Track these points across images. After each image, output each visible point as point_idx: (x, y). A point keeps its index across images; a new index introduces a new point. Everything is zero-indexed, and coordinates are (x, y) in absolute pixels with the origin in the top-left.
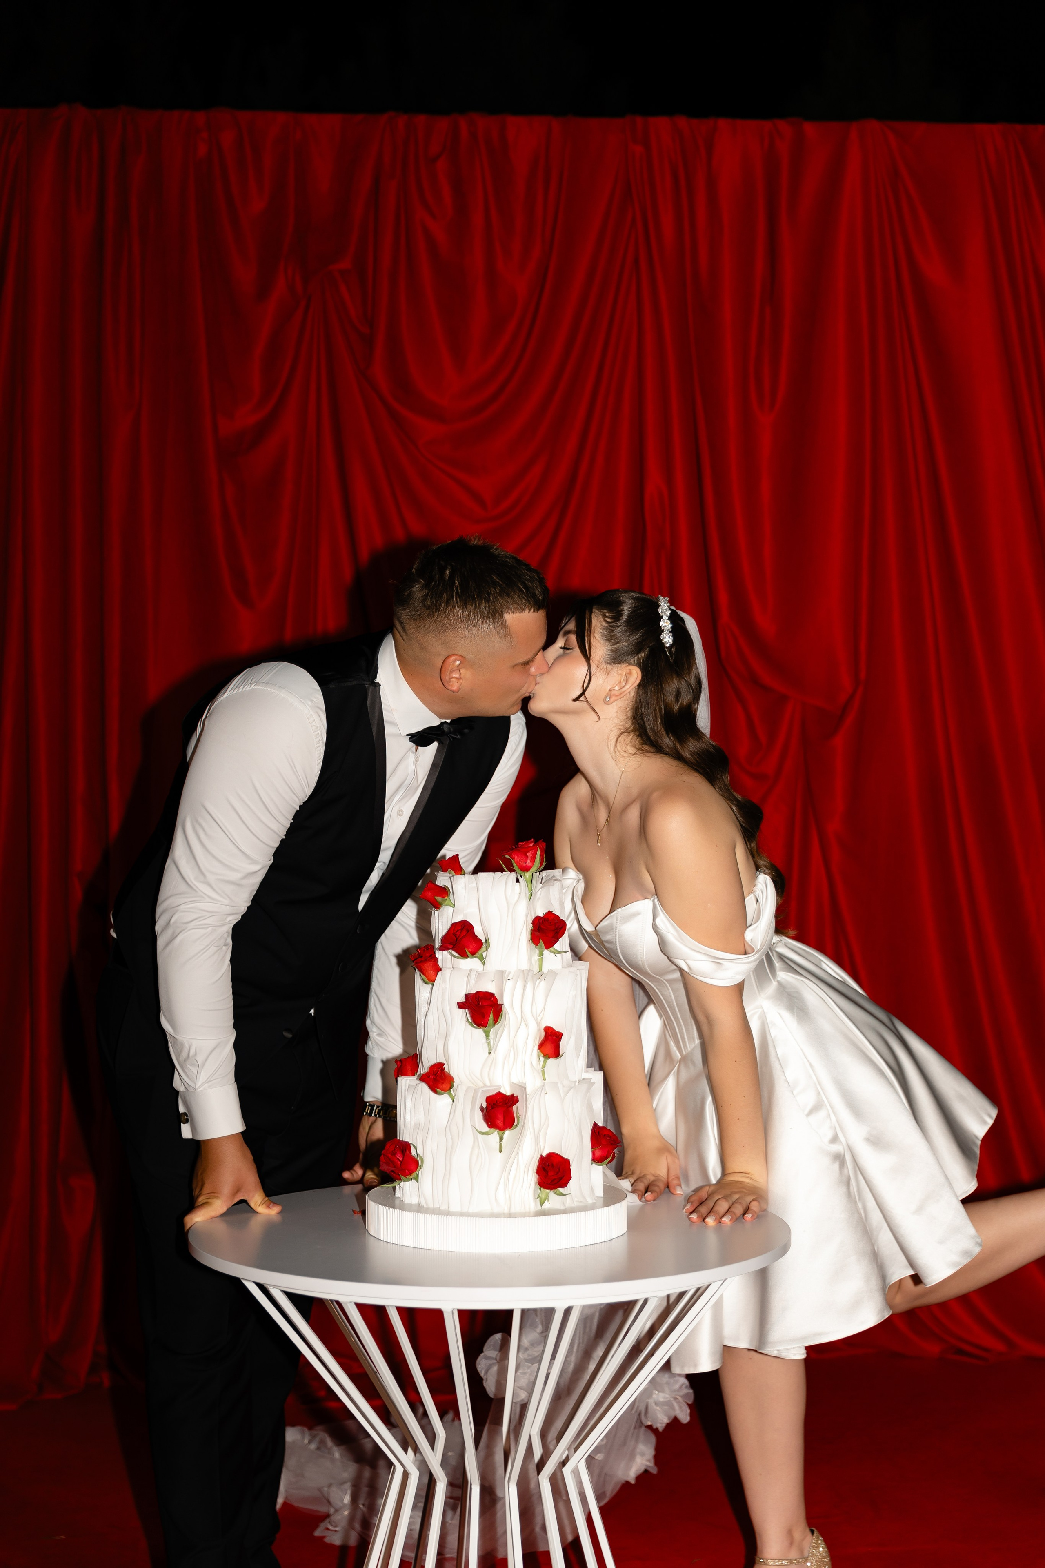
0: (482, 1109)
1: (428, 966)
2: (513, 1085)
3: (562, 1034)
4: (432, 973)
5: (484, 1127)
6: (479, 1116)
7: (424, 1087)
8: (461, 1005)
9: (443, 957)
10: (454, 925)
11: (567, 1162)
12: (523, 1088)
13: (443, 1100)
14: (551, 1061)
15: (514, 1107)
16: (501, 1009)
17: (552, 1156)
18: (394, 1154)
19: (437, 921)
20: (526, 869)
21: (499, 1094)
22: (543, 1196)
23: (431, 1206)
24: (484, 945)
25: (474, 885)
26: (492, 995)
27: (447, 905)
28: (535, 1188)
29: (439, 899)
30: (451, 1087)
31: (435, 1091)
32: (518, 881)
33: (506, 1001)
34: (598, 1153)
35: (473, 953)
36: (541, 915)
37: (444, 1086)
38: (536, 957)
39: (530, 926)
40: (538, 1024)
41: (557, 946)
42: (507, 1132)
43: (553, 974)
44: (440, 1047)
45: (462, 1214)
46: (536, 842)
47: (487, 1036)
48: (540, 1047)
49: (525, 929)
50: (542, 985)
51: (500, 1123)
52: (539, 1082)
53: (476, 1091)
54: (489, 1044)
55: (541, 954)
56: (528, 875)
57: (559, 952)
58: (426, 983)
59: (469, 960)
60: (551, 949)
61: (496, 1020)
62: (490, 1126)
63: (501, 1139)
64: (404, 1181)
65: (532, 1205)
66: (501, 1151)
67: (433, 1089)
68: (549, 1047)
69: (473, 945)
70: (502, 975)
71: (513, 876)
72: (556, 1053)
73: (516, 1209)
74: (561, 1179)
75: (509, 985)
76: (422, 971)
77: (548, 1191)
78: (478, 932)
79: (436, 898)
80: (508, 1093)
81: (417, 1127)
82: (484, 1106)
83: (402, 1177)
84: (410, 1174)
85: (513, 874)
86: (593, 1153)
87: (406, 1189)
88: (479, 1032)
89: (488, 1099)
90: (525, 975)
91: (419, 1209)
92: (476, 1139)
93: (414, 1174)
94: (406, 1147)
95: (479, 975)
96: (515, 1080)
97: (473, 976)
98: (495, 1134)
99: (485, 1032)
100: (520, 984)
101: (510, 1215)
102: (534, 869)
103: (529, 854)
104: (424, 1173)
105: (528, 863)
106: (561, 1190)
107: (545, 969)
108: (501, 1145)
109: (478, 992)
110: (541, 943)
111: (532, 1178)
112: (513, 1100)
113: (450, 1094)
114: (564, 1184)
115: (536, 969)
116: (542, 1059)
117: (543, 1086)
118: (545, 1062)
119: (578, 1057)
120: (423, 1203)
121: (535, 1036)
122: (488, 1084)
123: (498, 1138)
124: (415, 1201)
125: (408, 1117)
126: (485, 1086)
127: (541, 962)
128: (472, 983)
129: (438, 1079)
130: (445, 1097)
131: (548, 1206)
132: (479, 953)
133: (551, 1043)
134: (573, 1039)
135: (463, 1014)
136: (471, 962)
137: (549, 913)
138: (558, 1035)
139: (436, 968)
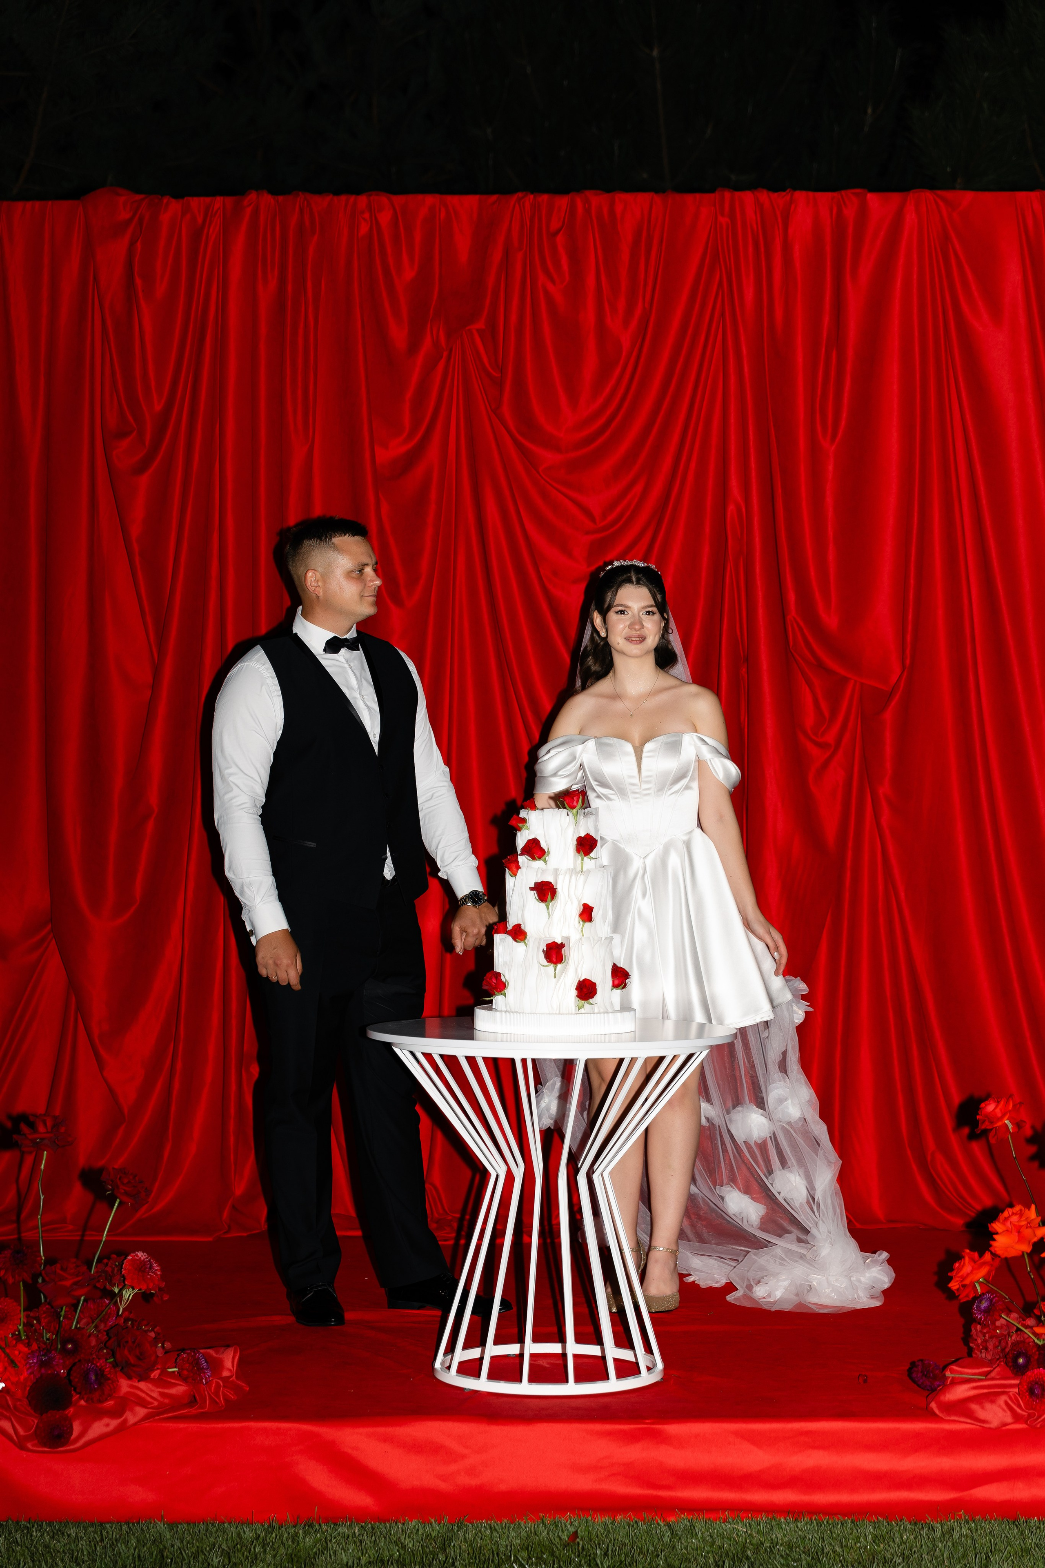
0: (543, 951)
1: (513, 866)
2: (563, 937)
3: (593, 908)
4: (515, 870)
5: (545, 962)
6: (542, 955)
7: (509, 939)
8: (531, 889)
9: (523, 860)
10: (529, 841)
11: (595, 984)
12: (568, 939)
13: (520, 947)
14: (587, 924)
15: (563, 950)
16: (556, 892)
17: (586, 980)
18: (491, 979)
19: (519, 839)
20: (573, 807)
22: (580, 1005)
23: (514, 1011)
24: (547, 853)
25: (542, 817)
26: (550, 883)
27: (525, 829)
28: (575, 999)
29: (520, 825)
30: (526, 938)
31: (516, 941)
32: (568, 815)
33: (559, 887)
34: (616, 982)
35: (540, 858)
36: (583, 836)
37: (521, 937)
38: (579, 861)
39: (575, 842)
40: (579, 901)
41: (592, 855)
42: (559, 966)
43: (589, 871)
44: (520, 915)
45: (532, 1013)
47: (548, 908)
48: (580, 915)
49: (572, 844)
50: (582, 878)
51: (554, 960)
52: (578, 936)
53: (540, 940)
54: (549, 913)
55: (583, 859)
56: (575, 811)
57: (593, 858)
58: (512, 876)
59: (537, 862)
60: (588, 856)
61: (553, 898)
62: (548, 962)
63: (555, 970)
64: (496, 995)
65: (573, 1009)
66: (555, 978)
67: (515, 939)
68: (585, 916)
69: (540, 853)
70: (556, 872)
71: (565, 811)
72: (590, 919)
73: (564, 1010)
74: (591, 993)
75: (560, 878)
76: (509, 869)
77: (583, 1002)
78: (543, 845)
79: (518, 824)
80: (559, 942)
81: (505, 963)
82: (545, 950)
83: (496, 992)
84: (501, 991)
85: (565, 810)
86: (613, 982)
87: (498, 1000)
88: (543, 905)
89: (548, 945)
90: (572, 872)
91: (506, 1011)
92: (540, 968)
93: (503, 992)
94: (499, 974)
95: (543, 871)
96: (564, 935)
97: (540, 872)
98: (551, 967)
99: (546, 905)
100: (568, 876)
101: (559, 1014)
102: (578, 807)
103: (575, 799)
104: (509, 991)
105: (575, 803)
106: (591, 1000)
107: (585, 869)
108: (555, 974)
109: (542, 882)
110: (581, 852)
111: (574, 993)
112: (562, 945)
113: (525, 943)
114: (592, 997)
115: (579, 868)
116: (582, 923)
117: (581, 939)
118: (583, 925)
119: (604, 924)
120: (509, 1009)
121: (577, 910)
122: (548, 936)
123: (553, 969)
124: (504, 1009)
125: (500, 960)
126: (546, 937)
127: (582, 863)
128: (539, 875)
129: (518, 934)
130: (522, 944)
131: (582, 1011)
132: (543, 858)
133: (587, 913)
134: (601, 912)
135: (533, 894)
136: (539, 864)
137: (588, 834)
138: (591, 909)
139: (518, 867)
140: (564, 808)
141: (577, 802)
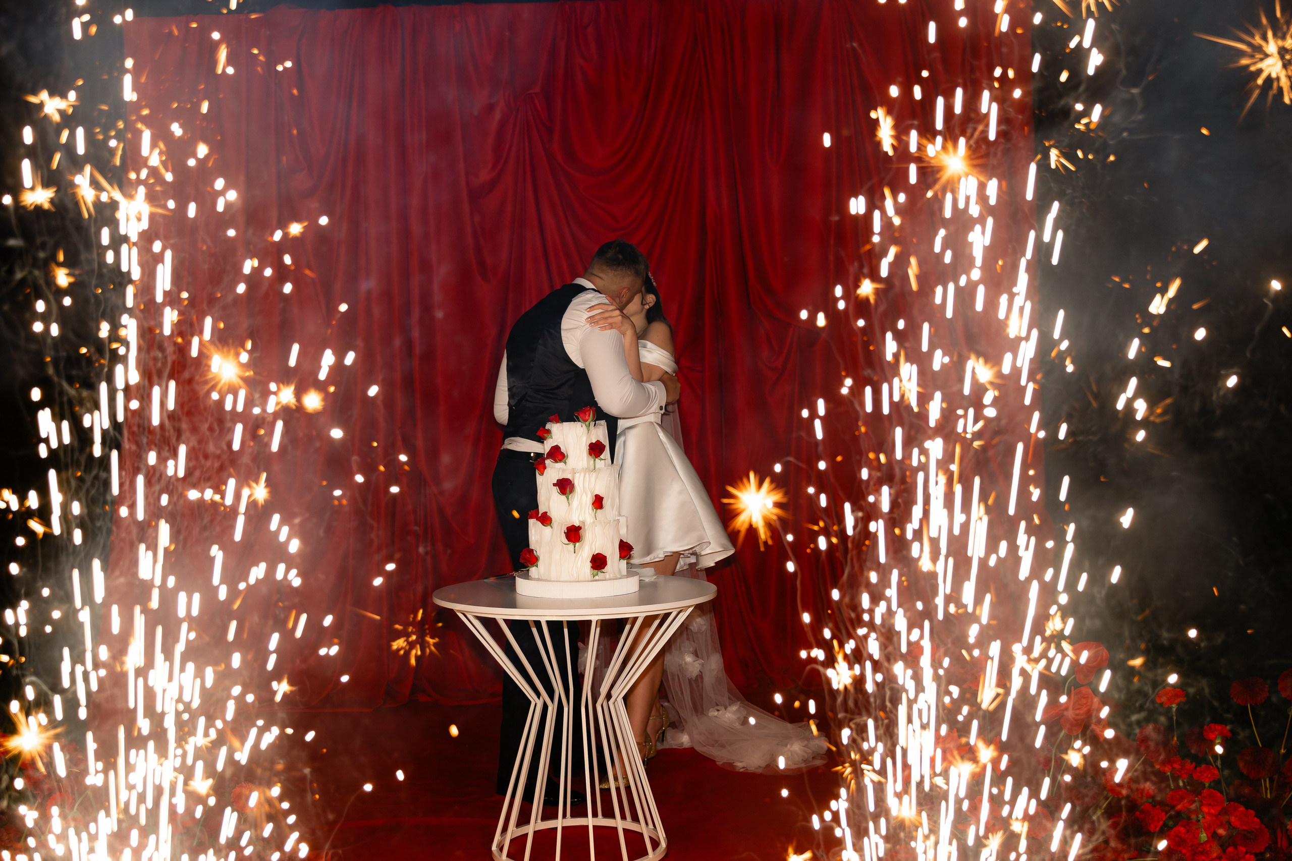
0: (565, 532)
4: (542, 470)
5: (567, 542)
6: (564, 536)
7: (539, 523)
8: (554, 485)
9: (548, 463)
10: (553, 447)
11: (605, 557)
12: (584, 523)
13: (547, 530)
14: (599, 511)
15: (580, 532)
16: (574, 486)
17: (598, 554)
18: (526, 554)
20: (586, 421)
21: (573, 526)
22: (594, 573)
23: (543, 578)
24: (566, 457)
25: (561, 428)
26: (569, 480)
27: (550, 438)
28: (590, 571)
30: (551, 523)
31: (544, 525)
32: (582, 426)
33: (576, 483)
34: (623, 554)
35: (560, 461)
36: (593, 442)
37: (547, 523)
38: (592, 461)
39: (588, 448)
40: (592, 493)
41: (602, 457)
42: (577, 544)
43: (599, 469)
44: (547, 505)
45: (557, 581)
46: (590, 408)
47: (568, 499)
48: (593, 504)
49: (585, 449)
50: (594, 475)
51: (573, 539)
52: (592, 521)
53: (562, 524)
54: (569, 502)
55: (595, 461)
56: (587, 423)
57: (602, 459)
59: (559, 464)
60: (598, 458)
61: (571, 491)
62: (569, 541)
63: (575, 547)
64: (531, 567)
65: (589, 577)
66: (574, 553)
68: (597, 504)
69: (560, 457)
70: (574, 472)
72: (601, 507)
73: (582, 578)
74: (602, 564)
75: (577, 475)
77: (596, 571)
78: (563, 450)
80: (577, 526)
81: (537, 542)
82: (566, 532)
83: (529, 565)
84: (534, 564)
85: (580, 423)
86: (620, 554)
87: (533, 571)
88: (564, 497)
89: (568, 528)
90: (586, 470)
91: (538, 580)
92: (563, 547)
93: (536, 564)
94: (533, 551)
95: (563, 470)
96: (581, 520)
97: (561, 471)
98: (571, 546)
99: (566, 497)
100: (582, 474)
101: (578, 582)
102: (590, 420)
104: (540, 563)
105: (587, 417)
106: (603, 570)
107: (597, 468)
108: (575, 550)
109: (563, 478)
110: (593, 455)
111: (589, 565)
112: (579, 528)
113: (551, 527)
114: (604, 568)
115: (592, 467)
116: (595, 510)
117: (594, 522)
120: (540, 577)
121: (590, 499)
122: (568, 521)
123: (573, 547)
124: (537, 577)
125: (533, 538)
126: (566, 522)
127: (595, 463)
128: (560, 474)
129: (545, 520)
130: (549, 527)
131: (597, 578)
132: (564, 460)
133: (598, 502)
134: (610, 500)
135: (556, 489)
136: (560, 465)
137: (598, 441)
138: (602, 498)
139: (545, 468)
140: (579, 421)
141: (589, 416)
